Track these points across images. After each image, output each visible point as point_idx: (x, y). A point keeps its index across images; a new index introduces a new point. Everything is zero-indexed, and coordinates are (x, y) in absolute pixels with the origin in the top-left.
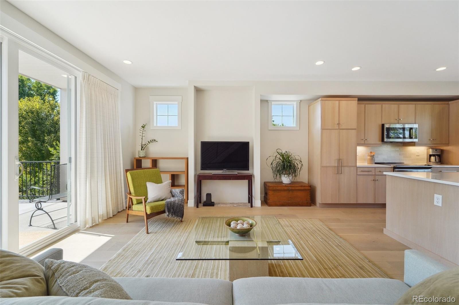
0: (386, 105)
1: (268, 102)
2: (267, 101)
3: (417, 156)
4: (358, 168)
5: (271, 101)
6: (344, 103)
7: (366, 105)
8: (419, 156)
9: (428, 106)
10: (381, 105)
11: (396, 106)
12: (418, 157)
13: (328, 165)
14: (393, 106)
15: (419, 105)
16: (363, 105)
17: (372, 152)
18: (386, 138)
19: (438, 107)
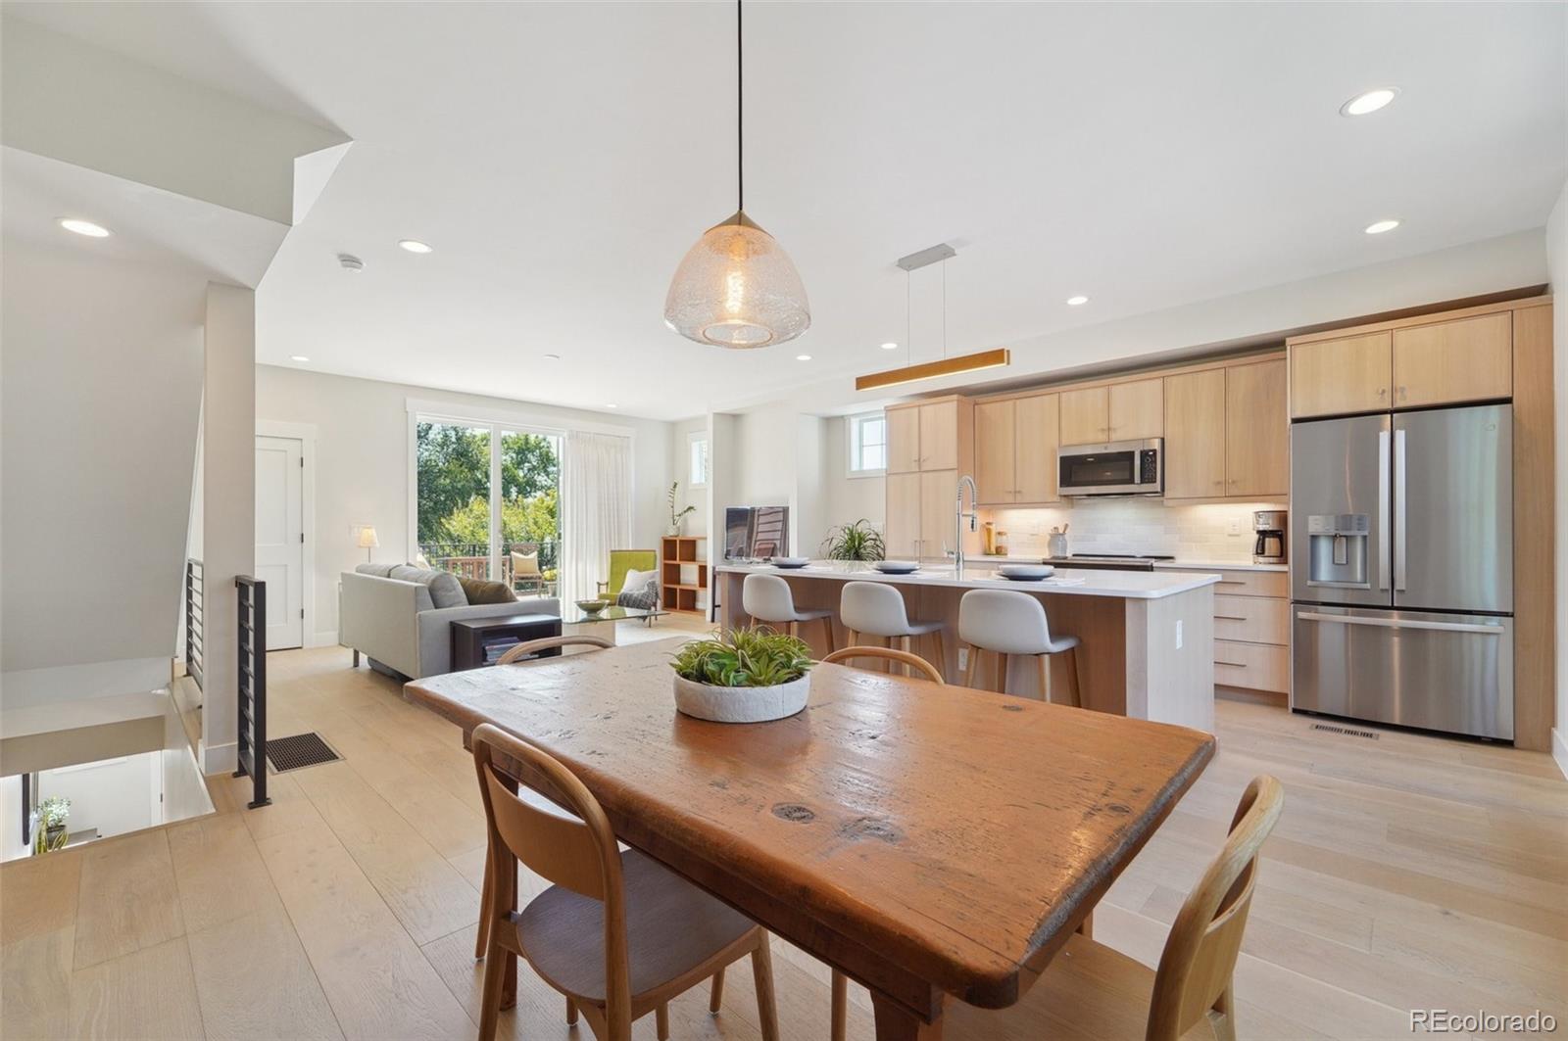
0: (1071, 395)
2: (842, 417)
3: (1230, 535)
6: (929, 410)
8: (1238, 535)
10: (1056, 396)
11: (1099, 392)
13: (899, 554)
14: (1090, 392)
15: (1175, 379)
16: (1010, 403)
17: (1067, 522)
18: (1061, 486)
19: (1245, 374)
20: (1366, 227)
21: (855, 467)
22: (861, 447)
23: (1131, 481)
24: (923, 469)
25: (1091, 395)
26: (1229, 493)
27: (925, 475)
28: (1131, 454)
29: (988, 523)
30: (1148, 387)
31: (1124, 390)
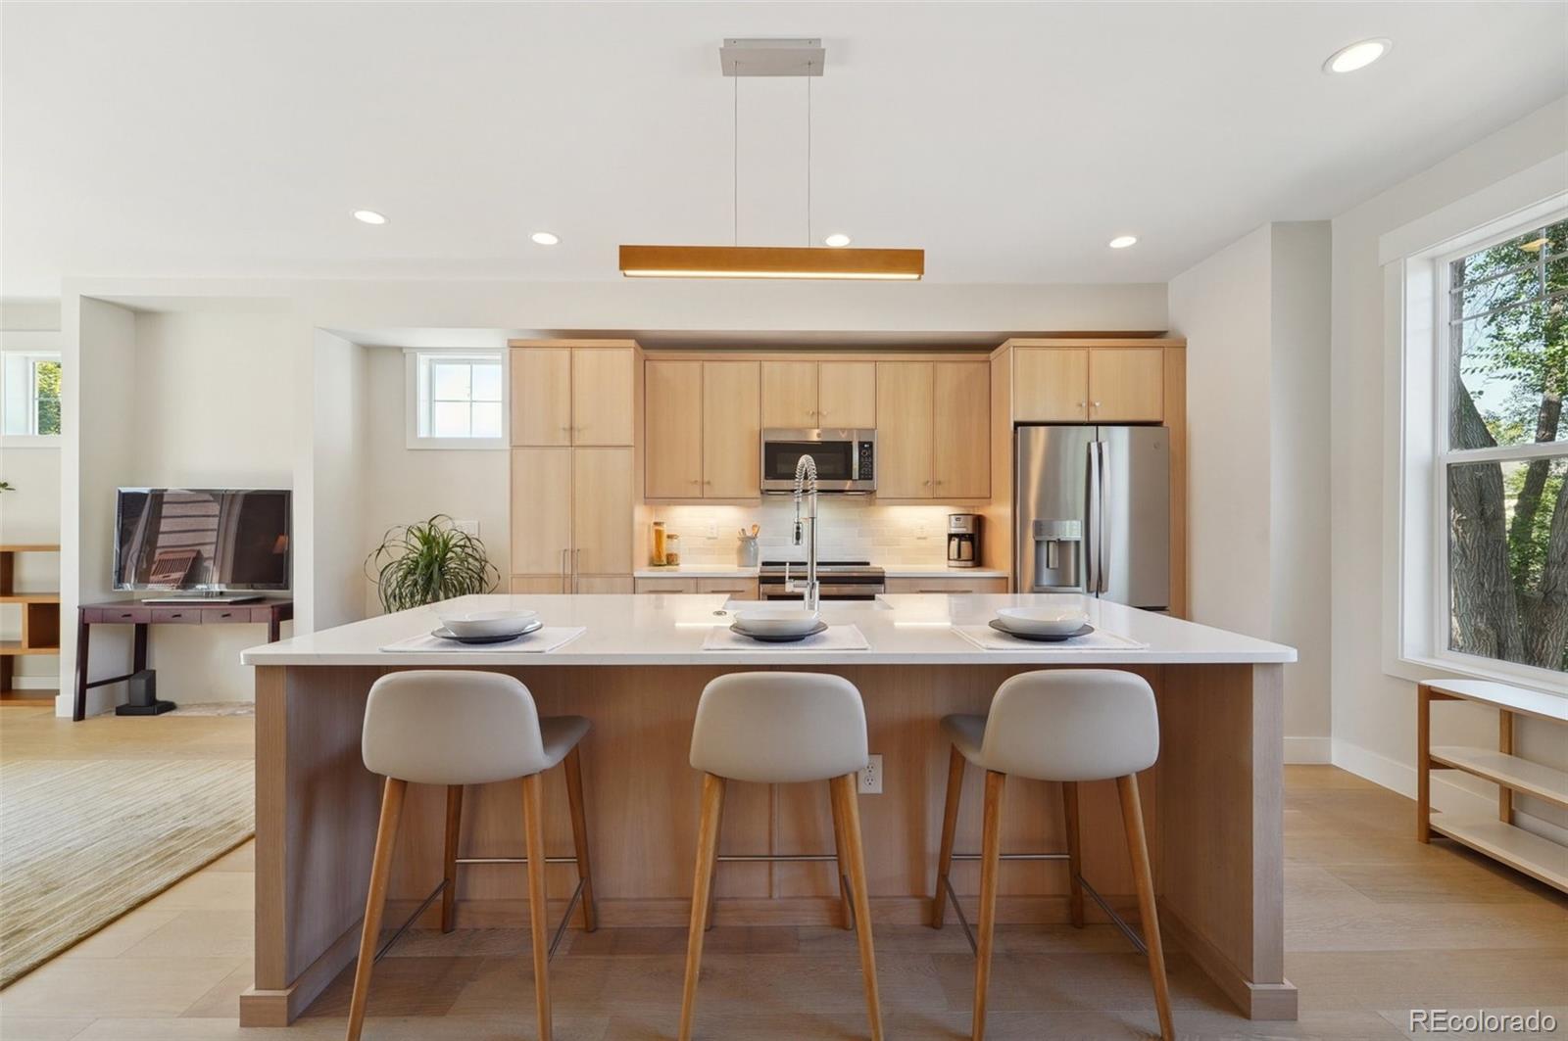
0: (775, 365)
1: (404, 355)
2: (400, 349)
3: (919, 538)
4: (639, 582)
5: (414, 351)
6: (588, 356)
7: (706, 364)
8: (925, 538)
9: (917, 368)
10: (757, 364)
11: (808, 367)
12: (922, 543)
13: (534, 570)
14: (797, 367)
15: (887, 365)
16: (696, 366)
17: (758, 524)
18: (766, 478)
19: (952, 370)
20: (1111, 240)
21: (423, 433)
22: (432, 401)
23: (848, 476)
24: (577, 443)
25: (800, 367)
26: (932, 494)
27: (580, 451)
28: (848, 445)
29: (656, 524)
30: (859, 370)
31: (835, 369)
